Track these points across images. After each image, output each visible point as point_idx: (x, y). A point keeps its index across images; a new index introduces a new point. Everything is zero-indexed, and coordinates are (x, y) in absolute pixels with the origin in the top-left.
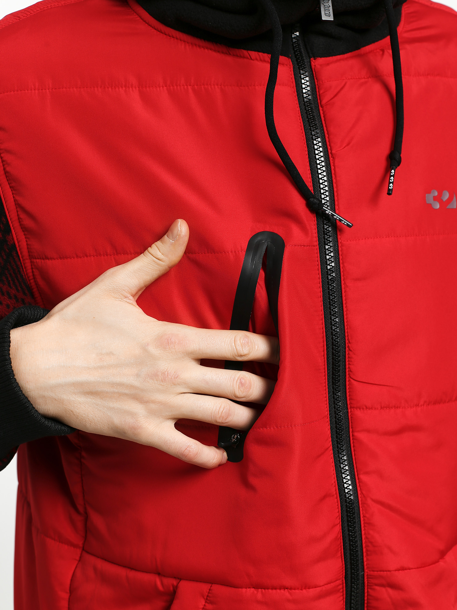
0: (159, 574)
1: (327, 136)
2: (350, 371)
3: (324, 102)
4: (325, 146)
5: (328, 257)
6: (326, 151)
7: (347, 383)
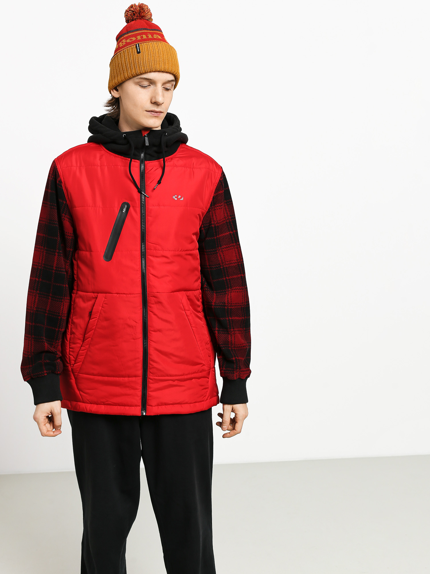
1: (146, 180)
2: (147, 239)
5: (143, 210)
7: (146, 243)
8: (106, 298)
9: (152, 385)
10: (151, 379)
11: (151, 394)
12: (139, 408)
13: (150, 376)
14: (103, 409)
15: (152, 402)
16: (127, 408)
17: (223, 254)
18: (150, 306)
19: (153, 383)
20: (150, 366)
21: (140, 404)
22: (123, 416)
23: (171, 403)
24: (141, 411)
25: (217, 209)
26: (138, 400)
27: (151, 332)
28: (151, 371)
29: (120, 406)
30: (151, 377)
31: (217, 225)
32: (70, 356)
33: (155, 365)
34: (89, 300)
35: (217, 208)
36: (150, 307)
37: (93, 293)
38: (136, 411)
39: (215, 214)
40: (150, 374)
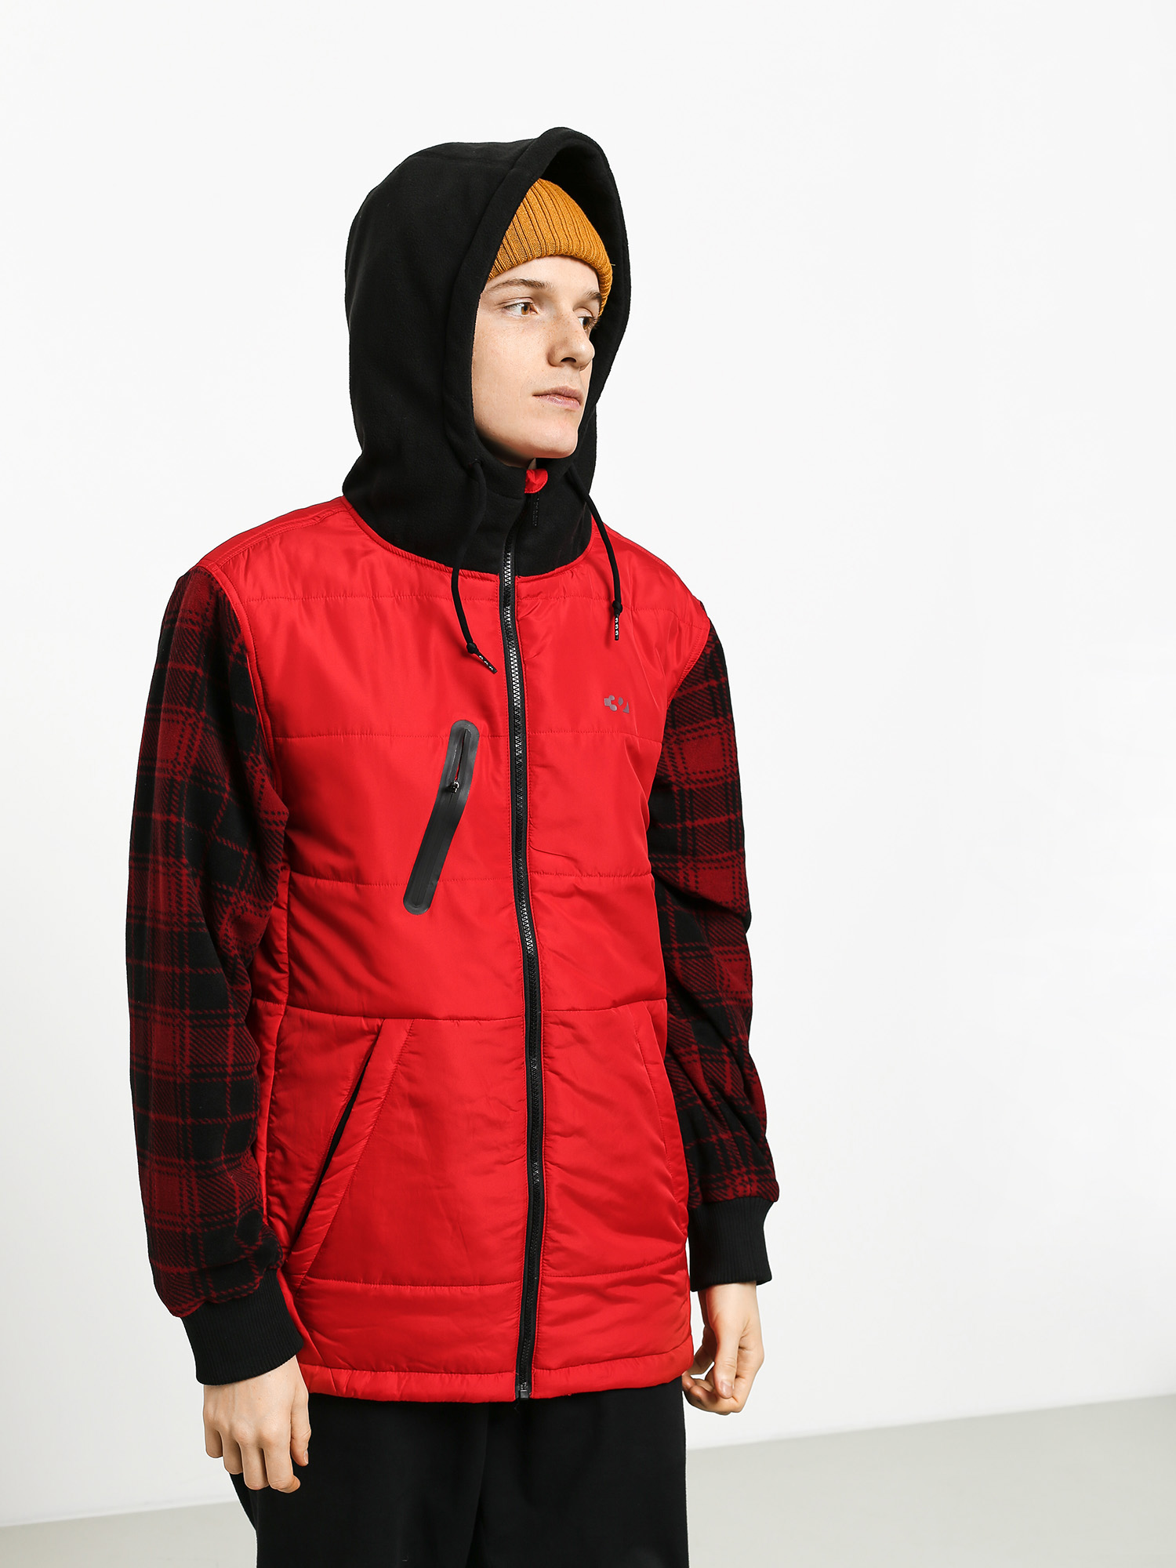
0: (365, 1016)
1: (520, 646)
2: (530, 841)
3: (519, 617)
4: (518, 651)
5: (517, 746)
6: (519, 659)
7: (528, 851)
8: (414, 1035)
9: (551, 1305)
10: (548, 1285)
11: (545, 1331)
12: (510, 1377)
13: (550, 1275)
14: (392, 1385)
15: (549, 1357)
16: (472, 1379)
17: (696, 876)
18: (550, 1055)
19: (552, 1298)
20: (550, 1244)
21: (513, 1364)
22: (459, 1403)
23: (609, 1355)
24: (516, 1385)
25: (688, 740)
26: (505, 1350)
27: (553, 1137)
28: (552, 1261)
29: (451, 1373)
30: (548, 1279)
31: (687, 787)
32: (271, 1218)
33: (564, 1240)
34: (348, 1037)
35: (689, 736)
36: (549, 1057)
37: (365, 1015)
38: (499, 1387)
39: (682, 754)
40: (549, 1268)
